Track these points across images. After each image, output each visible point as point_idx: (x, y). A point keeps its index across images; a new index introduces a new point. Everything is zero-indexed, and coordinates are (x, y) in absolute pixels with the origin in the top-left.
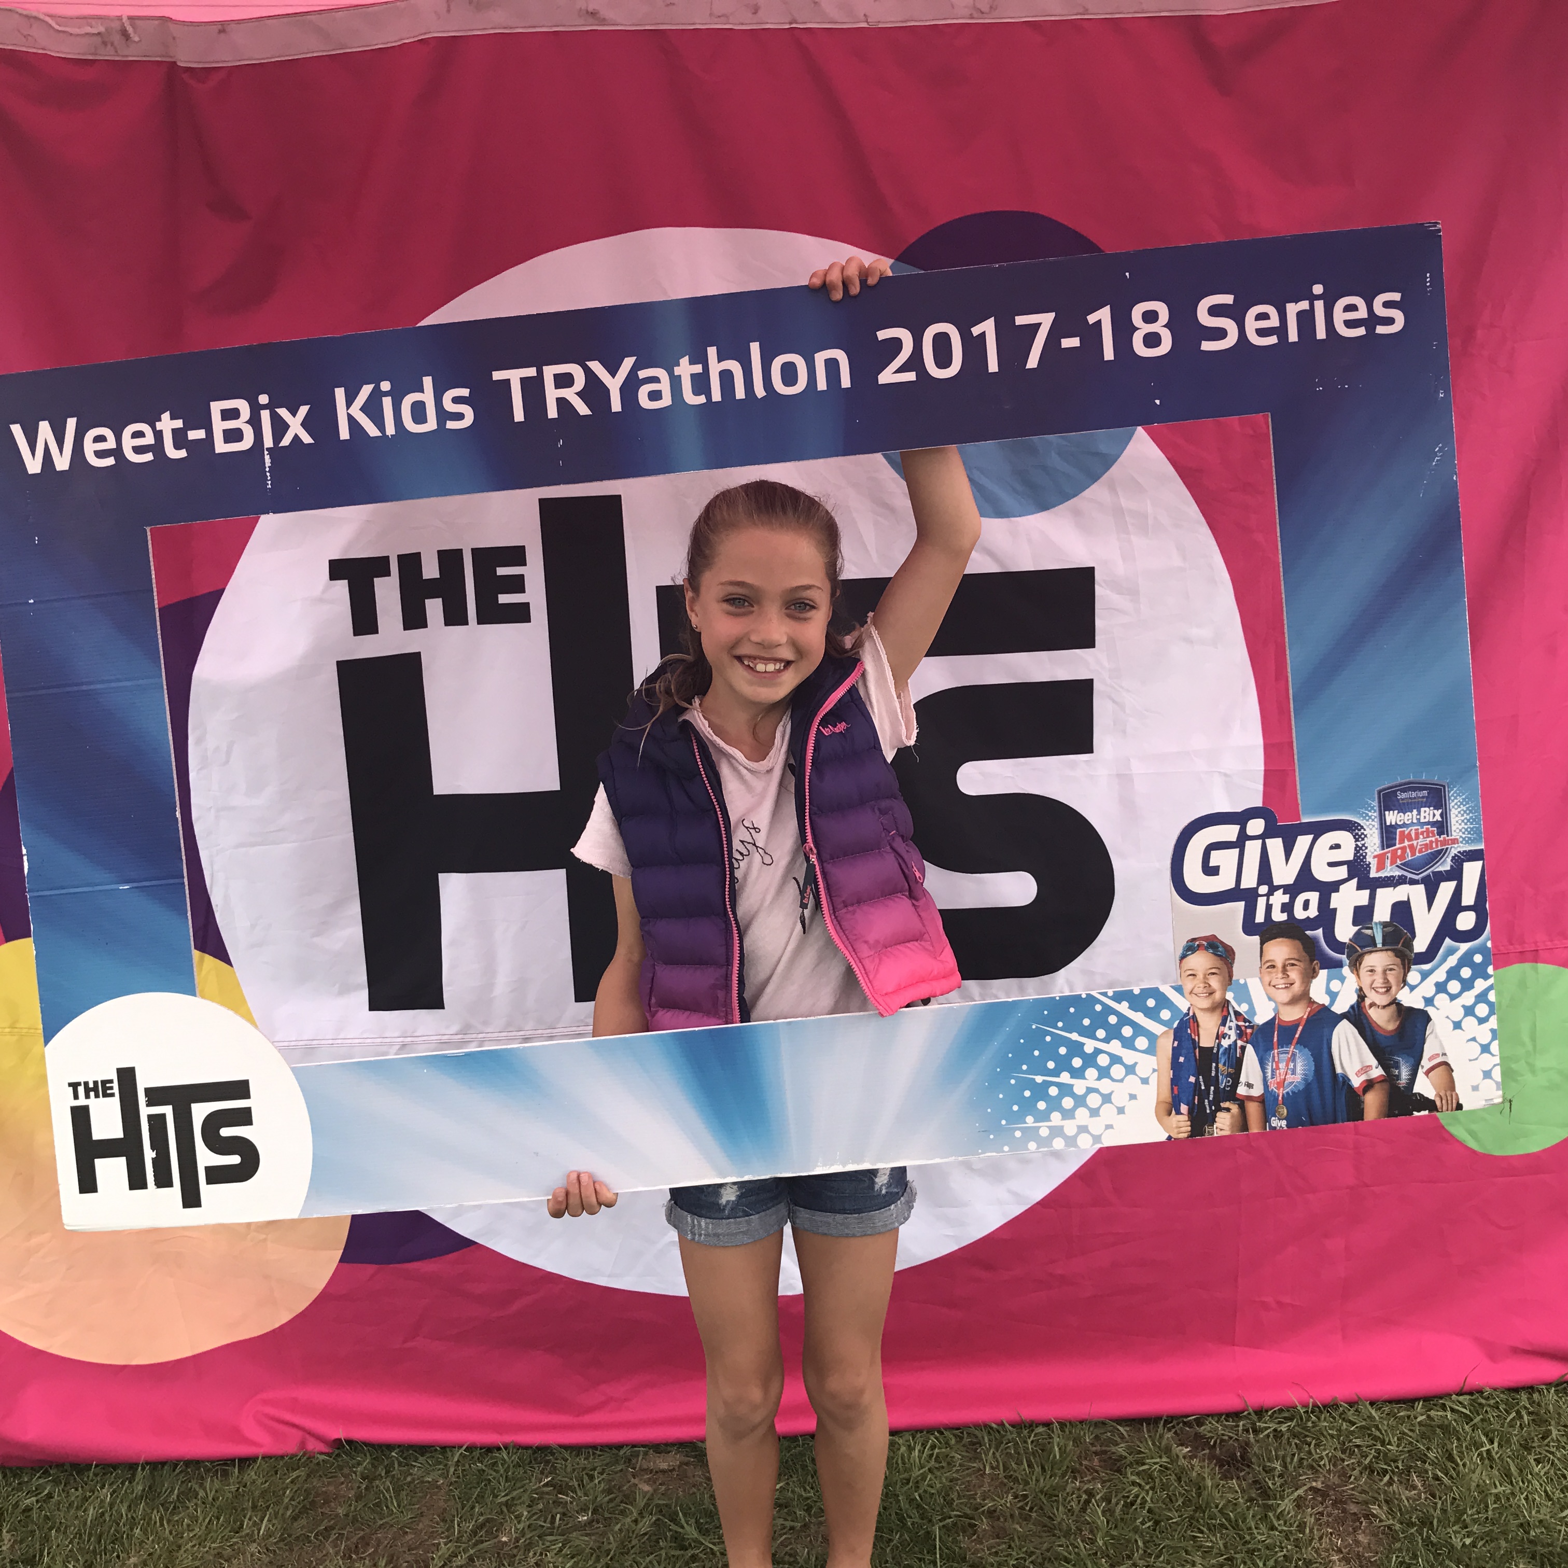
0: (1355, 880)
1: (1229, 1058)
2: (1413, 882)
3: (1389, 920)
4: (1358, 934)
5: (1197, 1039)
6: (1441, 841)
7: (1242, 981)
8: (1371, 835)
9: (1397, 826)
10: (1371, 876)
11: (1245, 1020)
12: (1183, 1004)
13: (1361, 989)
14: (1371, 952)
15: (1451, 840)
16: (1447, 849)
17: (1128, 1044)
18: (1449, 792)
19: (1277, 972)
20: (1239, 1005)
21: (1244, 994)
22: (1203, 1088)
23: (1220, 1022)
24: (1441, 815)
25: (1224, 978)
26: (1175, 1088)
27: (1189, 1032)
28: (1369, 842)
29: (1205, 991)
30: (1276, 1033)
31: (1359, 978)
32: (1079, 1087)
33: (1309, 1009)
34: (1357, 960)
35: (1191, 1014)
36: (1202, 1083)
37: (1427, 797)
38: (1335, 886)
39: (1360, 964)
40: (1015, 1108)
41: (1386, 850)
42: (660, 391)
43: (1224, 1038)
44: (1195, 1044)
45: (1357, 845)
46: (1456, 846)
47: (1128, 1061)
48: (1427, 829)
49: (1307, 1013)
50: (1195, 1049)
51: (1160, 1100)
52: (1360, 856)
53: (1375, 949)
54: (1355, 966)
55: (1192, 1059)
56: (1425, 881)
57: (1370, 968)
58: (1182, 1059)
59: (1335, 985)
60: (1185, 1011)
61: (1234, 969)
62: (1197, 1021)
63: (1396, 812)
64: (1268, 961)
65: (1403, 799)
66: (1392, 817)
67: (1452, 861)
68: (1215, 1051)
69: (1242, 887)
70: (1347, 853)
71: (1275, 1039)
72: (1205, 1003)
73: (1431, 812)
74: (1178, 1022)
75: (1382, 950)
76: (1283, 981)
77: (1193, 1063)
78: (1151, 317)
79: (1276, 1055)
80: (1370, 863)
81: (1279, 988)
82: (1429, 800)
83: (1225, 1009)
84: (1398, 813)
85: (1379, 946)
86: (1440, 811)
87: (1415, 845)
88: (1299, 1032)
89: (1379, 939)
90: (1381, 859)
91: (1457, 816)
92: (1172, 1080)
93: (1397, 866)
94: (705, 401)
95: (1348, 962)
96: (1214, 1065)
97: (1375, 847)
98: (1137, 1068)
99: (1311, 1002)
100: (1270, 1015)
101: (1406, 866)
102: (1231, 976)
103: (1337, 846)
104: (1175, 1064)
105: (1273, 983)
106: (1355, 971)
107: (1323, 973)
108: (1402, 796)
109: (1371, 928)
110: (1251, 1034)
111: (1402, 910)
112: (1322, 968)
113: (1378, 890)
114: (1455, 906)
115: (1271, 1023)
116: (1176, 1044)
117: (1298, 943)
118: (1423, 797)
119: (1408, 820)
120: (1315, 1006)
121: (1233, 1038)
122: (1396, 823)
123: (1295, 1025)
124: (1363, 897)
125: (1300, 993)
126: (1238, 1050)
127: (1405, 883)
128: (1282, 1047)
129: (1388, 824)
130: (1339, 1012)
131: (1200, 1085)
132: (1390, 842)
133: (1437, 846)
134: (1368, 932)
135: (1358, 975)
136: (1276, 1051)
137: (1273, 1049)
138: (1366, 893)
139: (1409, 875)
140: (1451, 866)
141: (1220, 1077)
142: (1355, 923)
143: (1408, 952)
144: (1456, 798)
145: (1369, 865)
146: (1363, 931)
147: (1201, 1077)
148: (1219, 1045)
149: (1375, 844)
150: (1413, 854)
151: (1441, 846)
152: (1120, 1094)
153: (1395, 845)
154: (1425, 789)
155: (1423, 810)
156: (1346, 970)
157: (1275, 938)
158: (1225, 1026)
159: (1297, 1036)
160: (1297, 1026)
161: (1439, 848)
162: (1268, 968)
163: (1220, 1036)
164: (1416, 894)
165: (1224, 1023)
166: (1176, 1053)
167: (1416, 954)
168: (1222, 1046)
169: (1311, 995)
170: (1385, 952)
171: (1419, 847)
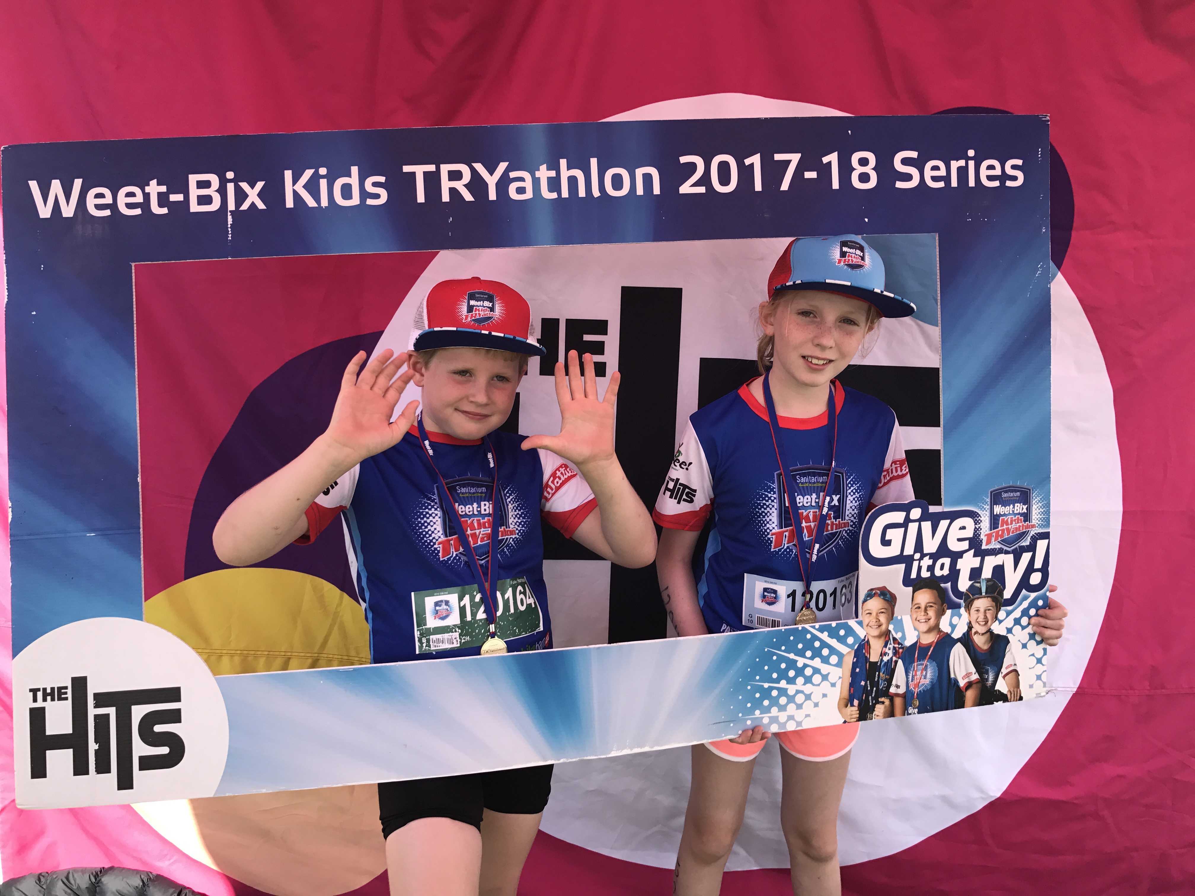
0: (972, 551)
1: (887, 668)
2: (1007, 552)
3: (990, 577)
4: (972, 586)
5: (868, 657)
6: (1025, 526)
7: (899, 618)
8: (985, 521)
9: (999, 516)
10: (983, 548)
11: (899, 644)
12: (861, 633)
13: (970, 623)
14: (978, 598)
15: (1032, 525)
16: (1029, 531)
17: (825, 660)
18: (1032, 495)
19: (921, 612)
20: (896, 633)
21: (900, 627)
22: (869, 689)
23: (884, 644)
24: (1027, 509)
25: (888, 615)
26: (852, 689)
27: (864, 652)
28: (983, 525)
29: (876, 624)
30: (917, 651)
31: (970, 615)
32: (791, 689)
33: (938, 636)
34: (969, 603)
35: (866, 640)
36: (869, 686)
37: (1019, 497)
38: (960, 554)
39: (971, 606)
40: (749, 705)
41: (993, 531)
42: (525, 188)
43: (885, 656)
44: (867, 659)
45: (976, 528)
46: (1034, 529)
47: (824, 672)
48: (1018, 518)
49: (937, 639)
50: (867, 663)
51: (842, 697)
52: (977, 535)
53: (981, 596)
54: (968, 608)
55: (865, 669)
56: (1014, 552)
57: (977, 609)
58: (858, 670)
59: (955, 620)
60: (863, 638)
61: (895, 609)
62: (870, 645)
63: (1000, 506)
64: (916, 604)
65: (1005, 498)
66: (998, 509)
67: (1031, 539)
68: (878, 664)
69: (904, 554)
70: (969, 533)
71: (916, 656)
72: (876, 632)
73: (1021, 506)
74: (858, 645)
75: (985, 597)
76: (924, 617)
77: (864, 672)
78: (864, 162)
79: (916, 666)
80: (982, 540)
81: (921, 622)
82: (1021, 498)
83: (887, 636)
84: (1002, 506)
85: (984, 594)
86: (1026, 506)
87: (1010, 528)
88: (931, 651)
89: (984, 590)
90: (989, 536)
91: (1036, 509)
92: (850, 683)
93: (999, 542)
94: (557, 197)
95: (964, 604)
96: (877, 673)
97: (987, 529)
98: (830, 677)
99: (940, 631)
100: (914, 640)
101: (1004, 542)
102: (893, 614)
103: (963, 528)
104: (853, 674)
105: (918, 619)
106: (968, 611)
107: (949, 612)
108: (1004, 495)
109: (980, 582)
110: (902, 652)
111: (999, 571)
112: (948, 609)
113: (987, 558)
114: (1030, 569)
115: (914, 645)
116: (855, 660)
117: (935, 591)
118: (1017, 497)
119: (1007, 511)
120: (942, 634)
121: (891, 655)
122: (1000, 513)
123: (929, 646)
124: (976, 562)
125: (934, 625)
126: (893, 664)
127: (1002, 553)
128: (920, 661)
129: (995, 514)
130: (956, 638)
131: (868, 687)
132: (996, 526)
133: (1023, 529)
134: (978, 585)
135: (969, 613)
136: (916, 664)
137: (914, 662)
138: (979, 559)
139: (1005, 548)
140: (1030, 542)
141: (880, 681)
142: (970, 579)
143: (1000, 598)
144: (1036, 498)
145: (981, 541)
146: (975, 584)
147: (868, 682)
148: (882, 660)
149: (986, 527)
150: (1008, 534)
151: (1025, 529)
152: (816, 694)
153: (998, 528)
154: (1018, 491)
155: (1016, 505)
156: (962, 610)
157: (922, 589)
158: (886, 647)
159: (929, 654)
160: (931, 647)
161: (1024, 530)
162: (916, 608)
163: (883, 654)
164: (1008, 560)
165: (886, 646)
166: (854, 665)
167: (1006, 600)
168: (883, 661)
169: (940, 627)
170: (986, 598)
171: (1012, 529)
